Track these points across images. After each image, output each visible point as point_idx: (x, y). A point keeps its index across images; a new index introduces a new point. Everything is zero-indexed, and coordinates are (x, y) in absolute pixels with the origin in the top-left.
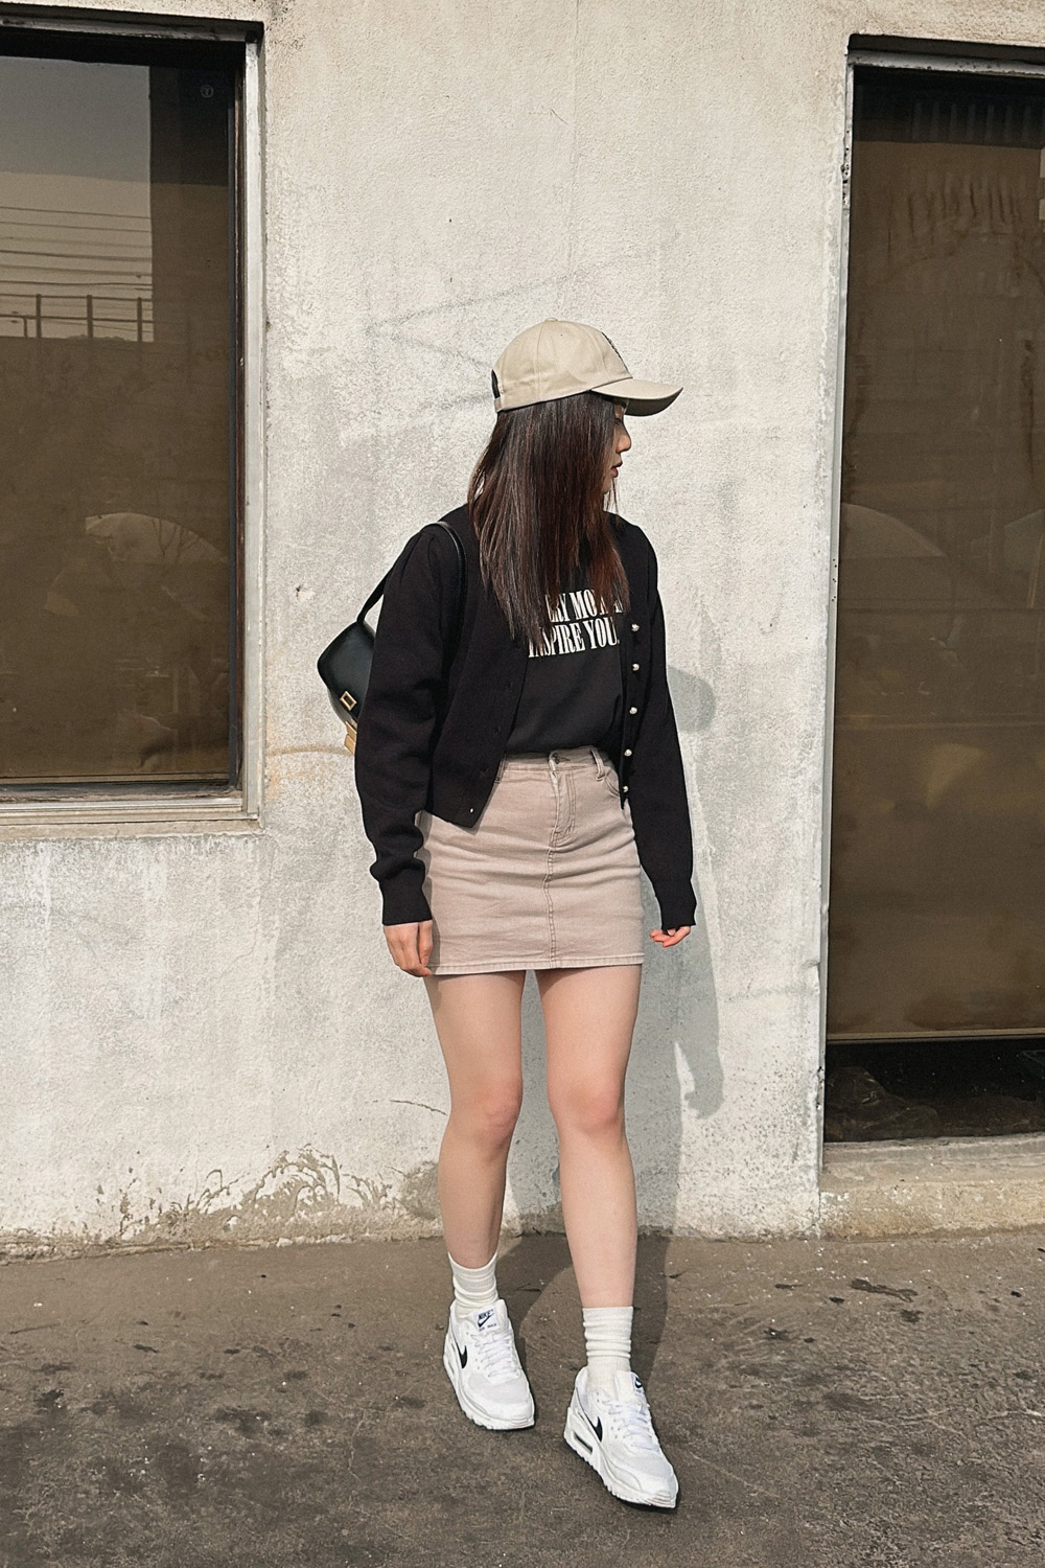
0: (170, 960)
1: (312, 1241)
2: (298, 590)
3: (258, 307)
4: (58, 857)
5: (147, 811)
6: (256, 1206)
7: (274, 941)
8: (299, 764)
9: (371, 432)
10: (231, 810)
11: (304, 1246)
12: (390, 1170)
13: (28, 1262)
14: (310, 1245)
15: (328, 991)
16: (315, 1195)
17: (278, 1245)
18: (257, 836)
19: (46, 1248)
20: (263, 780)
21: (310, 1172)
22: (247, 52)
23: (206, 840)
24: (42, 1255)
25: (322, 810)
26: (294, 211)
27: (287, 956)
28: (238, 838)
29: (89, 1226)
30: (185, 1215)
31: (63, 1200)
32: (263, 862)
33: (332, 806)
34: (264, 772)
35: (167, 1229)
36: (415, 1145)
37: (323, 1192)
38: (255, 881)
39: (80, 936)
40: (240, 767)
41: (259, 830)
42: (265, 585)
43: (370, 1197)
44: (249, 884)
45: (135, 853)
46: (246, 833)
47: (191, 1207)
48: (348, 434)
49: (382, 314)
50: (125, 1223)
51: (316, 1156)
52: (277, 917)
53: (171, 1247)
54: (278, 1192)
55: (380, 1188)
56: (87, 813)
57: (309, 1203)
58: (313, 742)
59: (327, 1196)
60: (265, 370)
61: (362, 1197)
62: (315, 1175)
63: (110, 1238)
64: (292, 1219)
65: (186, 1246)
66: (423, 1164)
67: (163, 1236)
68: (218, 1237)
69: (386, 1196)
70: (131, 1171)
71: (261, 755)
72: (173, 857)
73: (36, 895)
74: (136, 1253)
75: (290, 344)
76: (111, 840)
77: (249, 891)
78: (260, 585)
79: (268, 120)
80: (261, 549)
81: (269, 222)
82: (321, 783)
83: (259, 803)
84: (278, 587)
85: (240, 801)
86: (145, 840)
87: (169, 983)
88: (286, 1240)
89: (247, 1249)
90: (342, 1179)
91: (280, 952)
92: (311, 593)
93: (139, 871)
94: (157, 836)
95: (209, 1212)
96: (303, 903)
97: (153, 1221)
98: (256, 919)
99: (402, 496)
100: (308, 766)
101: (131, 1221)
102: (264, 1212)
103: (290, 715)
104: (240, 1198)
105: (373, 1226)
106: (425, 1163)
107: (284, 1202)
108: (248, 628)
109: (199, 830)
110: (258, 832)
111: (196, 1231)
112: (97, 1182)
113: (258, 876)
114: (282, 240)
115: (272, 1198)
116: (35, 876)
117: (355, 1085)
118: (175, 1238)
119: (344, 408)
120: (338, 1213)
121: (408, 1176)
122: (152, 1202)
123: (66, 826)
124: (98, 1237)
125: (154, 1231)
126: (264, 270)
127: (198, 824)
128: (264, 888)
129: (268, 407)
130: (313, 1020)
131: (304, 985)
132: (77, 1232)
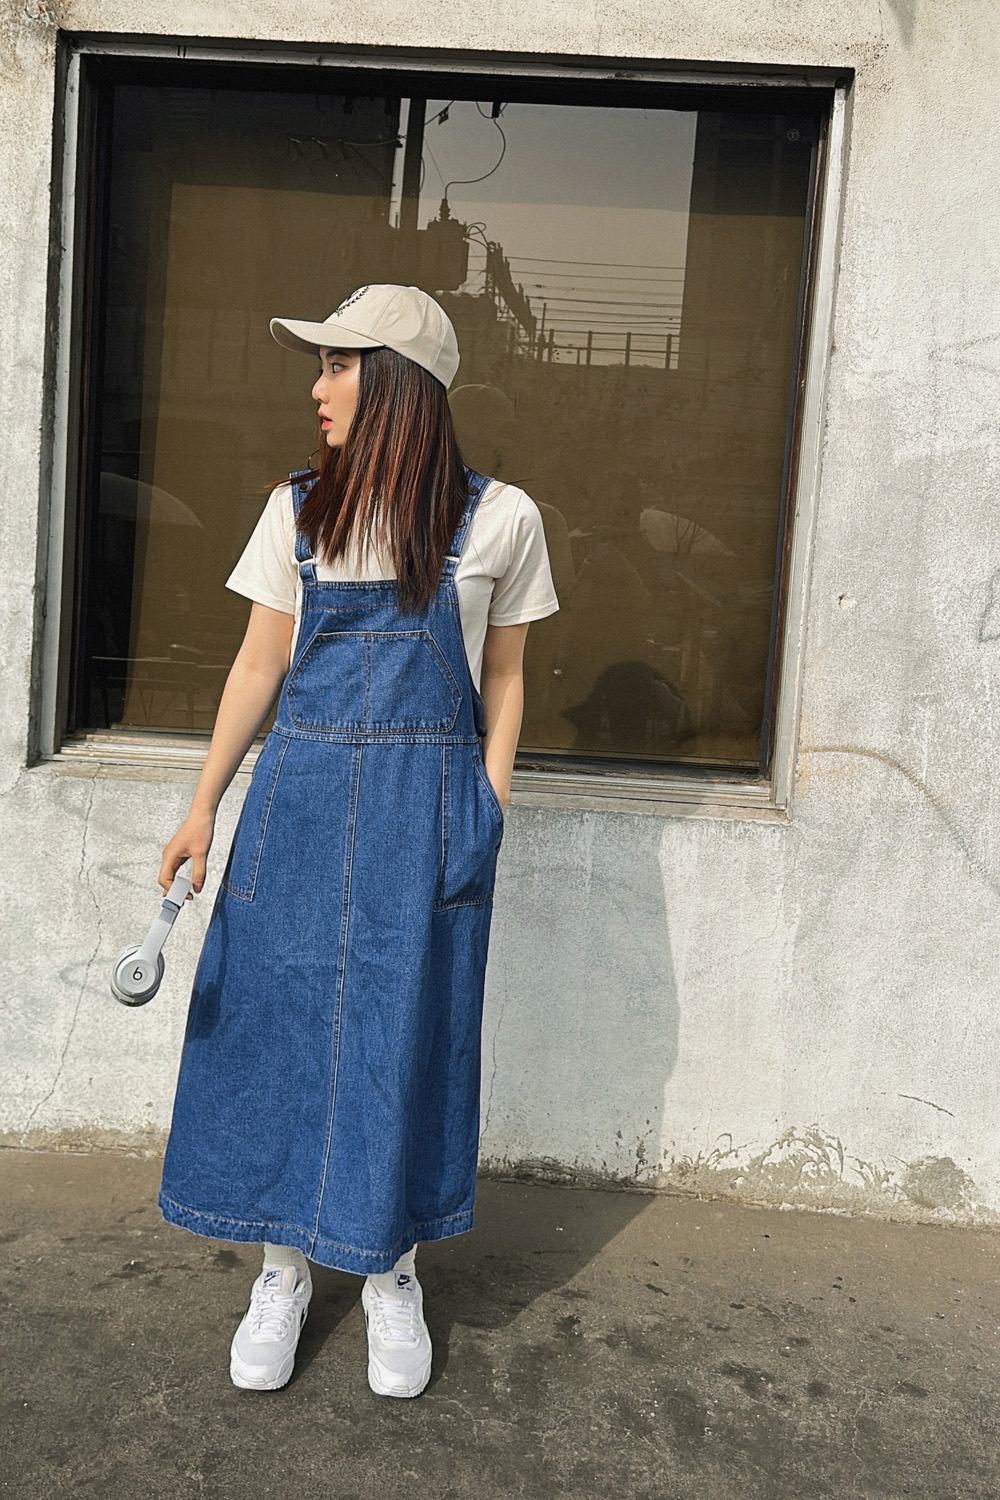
0: (696, 933)
1: (814, 1209)
2: (841, 598)
3: (824, 332)
4: (601, 829)
5: (683, 792)
6: (762, 1171)
7: (794, 928)
8: (830, 763)
9: (924, 451)
10: (760, 799)
11: (805, 1213)
12: (893, 1159)
13: (552, 1186)
14: (812, 1214)
15: (844, 982)
16: (819, 1169)
17: (781, 1208)
18: (784, 826)
19: (568, 1177)
20: (793, 774)
21: (815, 1149)
22: (836, 96)
23: (736, 826)
24: (565, 1182)
25: (849, 808)
26: (869, 242)
27: (806, 943)
28: (766, 826)
29: (608, 1164)
30: (695, 1169)
31: (586, 1138)
32: (789, 852)
33: (859, 806)
34: (794, 767)
35: (678, 1178)
36: (920, 1139)
37: (827, 1169)
38: (779, 869)
39: (615, 901)
40: (770, 759)
41: (786, 821)
42: (809, 591)
43: (872, 1179)
44: (773, 871)
45: (671, 832)
46: (774, 823)
47: (701, 1162)
48: (902, 454)
49: (945, 339)
50: (641, 1166)
51: (823, 1136)
52: (798, 905)
53: (682, 1194)
54: (783, 1162)
55: (883, 1173)
56: (628, 789)
57: (813, 1176)
58: (845, 743)
59: (831, 1173)
60: (827, 391)
61: (865, 1179)
62: (819, 1151)
63: (626, 1178)
64: (795, 1188)
65: (695, 1195)
66: (927, 1158)
67: (674, 1183)
68: (725, 1192)
69: (888, 1181)
70: (648, 1122)
71: (792, 749)
72: (704, 838)
73: (579, 860)
74: (650, 1193)
75: (853, 367)
76: (648, 817)
77: (772, 878)
78: (804, 591)
79: (852, 158)
80: (807, 558)
81: (843, 253)
82: (850, 783)
83: (788, 795)
84: (822, 594)
85: (768, 790)
86: (680, 820)
87: (693, 954)
88: (789, 1206)
89: (750, 1207)
90: (846, 1159)
91: (800, 938)
92: (854, 602)
93: (672, 848)
94: (691, 816)
95: (718, 1169)
96: (825, 894)
97: (666, 1169)
98: (779, 904)
99: (952, 515)
100: (838, 765)
101: (646, 1166)
102: (770, 1177)
103: (824, 716)
104: (748, 1162)
105: (874, 1206)
106: (929, 1157)
107: (790, 1171)
108: (789, 630)
109: (730, 815)
110: (785, 823)
111: (705, 1184)
112: (617, 1127)
113: (782, 864)
114: (855, 270)
115: (778, 1166)
116: (580, 842)
117: (864, 1075)
118: (684, 1187)
119: (901, 428)
120: (840, 1189)
121: (911, 1167)
122: (666, 1153)
123: (610, 800)
124: (615, 1174)
125: (666, 1177)
126: (834, 297)
127: (728, 809)
128: (788, 876)
129: (827, 426)
130: (827, 1008)
131: (821, 974)
132: (597, 1167)
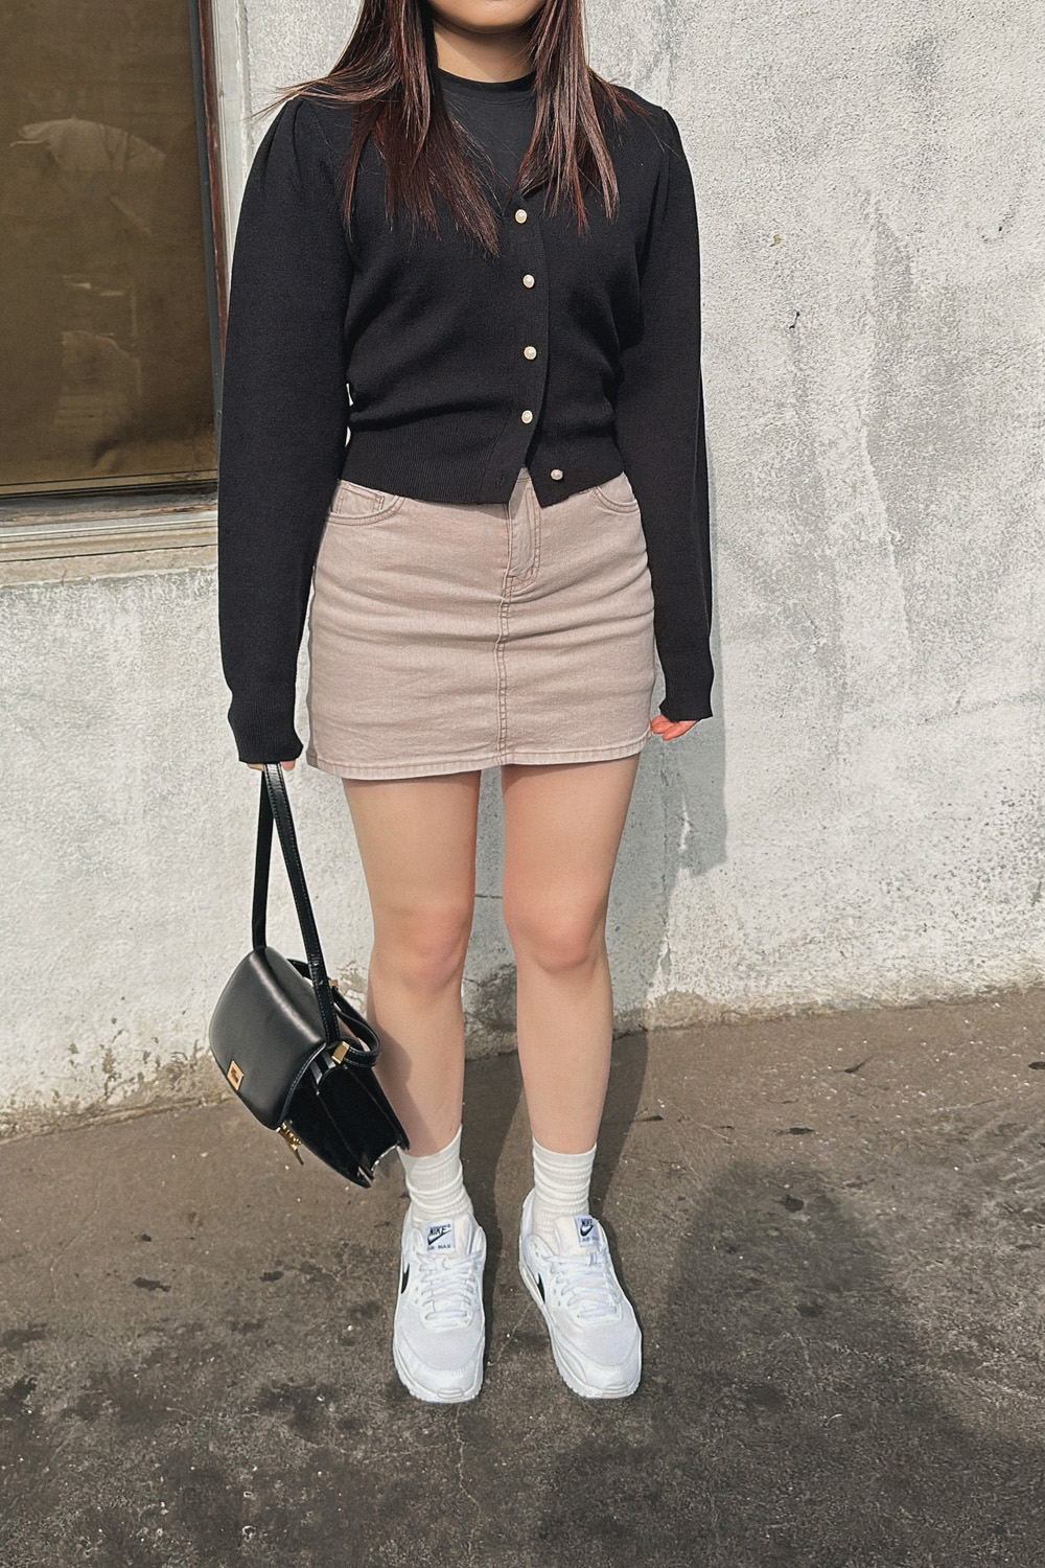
0: (152, 743)
19: (4, 1126)
23: (193, 578)
29: (61, 1093)
30: (195, 1067)
31: (23, 1066)
35: (168, 1085)
39: (18, 720)
45: (93, 603)
47: (199, 1055)
50: (112, 1084)
53: (176, 1105)
63: (92, 1105)
65: (196, 1102)
66: (502, 968)
67: (163, 1094)
70: (114, 1021)
72: (147, 603)
74: (130, 1117)
76: (55, 586)
86: (105, 583)
87: (153, 774)
93: (98, 626)
94: (123, 575)
97: (149, 1077)
101: (119, 1080)
111: (208, 1081)
112: (67, 1040)
118: (180, 1095)
121: (483, 984)
122: (146, 1055)
124: (74, 1105)
125: (151, 1089)
127: (180, 552)
132: (45, 1102)
